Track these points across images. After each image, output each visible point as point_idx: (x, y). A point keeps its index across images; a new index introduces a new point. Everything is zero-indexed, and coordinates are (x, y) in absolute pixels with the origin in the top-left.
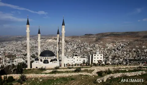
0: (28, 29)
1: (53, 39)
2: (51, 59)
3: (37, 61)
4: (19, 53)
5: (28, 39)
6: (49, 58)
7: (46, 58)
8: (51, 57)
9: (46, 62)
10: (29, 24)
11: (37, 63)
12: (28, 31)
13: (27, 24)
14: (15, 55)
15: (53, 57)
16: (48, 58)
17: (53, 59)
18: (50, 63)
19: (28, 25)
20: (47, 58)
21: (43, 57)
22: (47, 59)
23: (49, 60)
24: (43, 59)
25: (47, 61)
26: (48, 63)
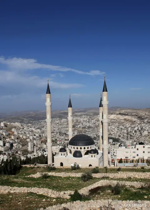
0: (48, 100)
1: (117, 114)
2: (86, 149)
3: (63, 153)
4: (62, 137)
5: (48, 116)
6: (83, 147)
7: (77, 148)
8: (86, 147)
9: (78, 155)
10: (50, 93)
11: (63, 156)
12: (48, 103)
13: (47, 93)
14: (56, 140)
15: (89, 147)
16: (81, 148)
17: (90, 149)
18: (83, 156)
19: (48, 95)
20: (79, 147)
21: (73, 146)
22: (79, 150)
23: (83, 151)
24: (73, 149)
25: (80, 152)
26: (81, 156)
